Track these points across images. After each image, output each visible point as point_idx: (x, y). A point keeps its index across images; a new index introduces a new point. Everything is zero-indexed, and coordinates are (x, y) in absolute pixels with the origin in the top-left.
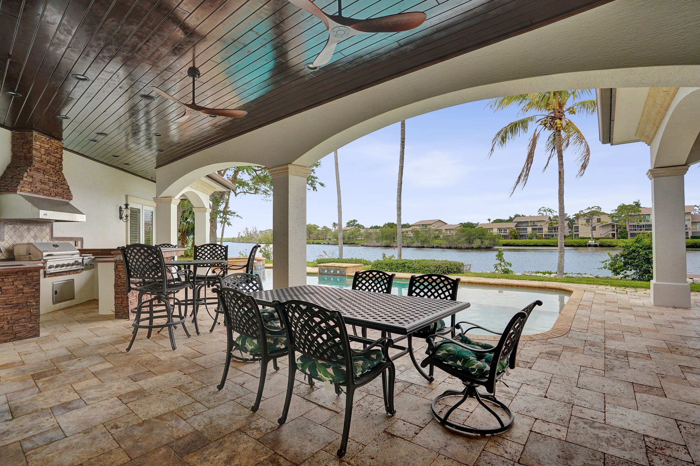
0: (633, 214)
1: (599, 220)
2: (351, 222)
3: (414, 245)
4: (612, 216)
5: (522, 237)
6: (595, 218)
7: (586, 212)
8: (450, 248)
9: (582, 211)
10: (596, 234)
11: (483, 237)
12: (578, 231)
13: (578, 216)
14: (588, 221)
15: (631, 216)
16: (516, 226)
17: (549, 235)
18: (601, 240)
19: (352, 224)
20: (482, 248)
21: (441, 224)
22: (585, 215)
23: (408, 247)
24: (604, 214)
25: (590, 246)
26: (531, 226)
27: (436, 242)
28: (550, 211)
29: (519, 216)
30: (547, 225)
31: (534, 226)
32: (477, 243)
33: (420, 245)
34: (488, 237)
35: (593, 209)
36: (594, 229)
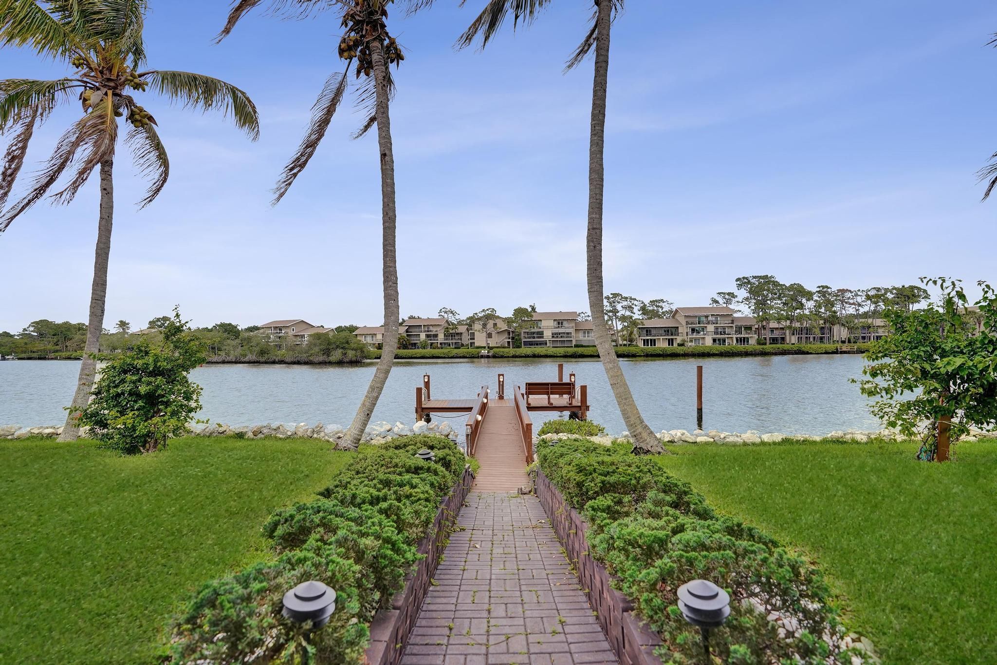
0: (526, 319)
1: (495, 325)
2: (158, 320)
3: (246, 359)
4: (508, 321)
5: (414, 345)
6: (491, 323)
7: (480, 315)
8: (298, 363)
9: (476, 314)
10: (492, 342)
11: (346, 346)
12: (474, 339)
13: (472, 320)
14: (484, 326)
15: (524, 321)
16: (407, 331)
17: (445, 344)
18: (495, 350)
19: (159, 323)
20: (344, 362)
21: (305, 326)
22: (480, 319)
23: (236, 362)
24: (498, 317)
25: (482, 357)
26: (425, 331)
27: (281, 353)
28: (452, 312)
29: (414, 318)
30: (443, 331)
31: (428, 331)
32: (336, 355)
33: (253, 358)
34: (352, 345)
35: (487, 312)
36: (490, 336)
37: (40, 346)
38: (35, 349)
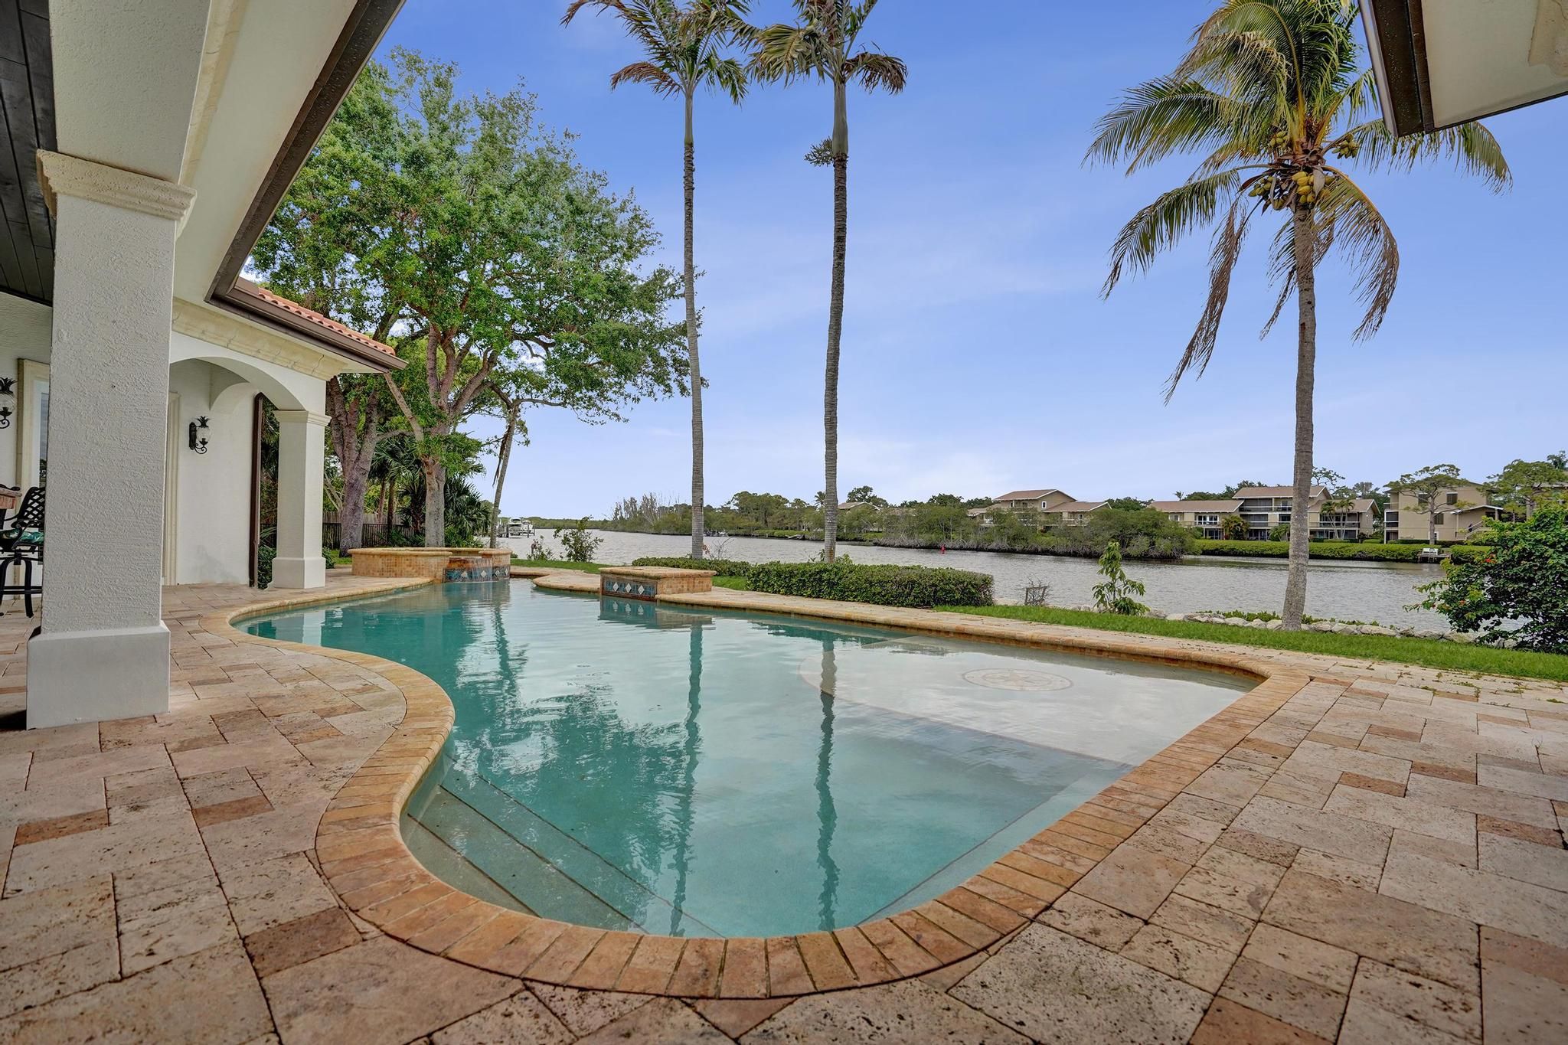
0: (1546, 485)
1: (1452, 500)
2: (859, 491)
3: (993, 545)
4: (1489, 490)
5: (1255, 534)
6: (1443, 493)
7: (1417, 478)
8: (1074, 555)
9: (1408, 476)
10: (1443, 533)
11: (1156, 531)
12: (1396, 525)
13: (1396, 489)
14: (1423, 500)
15: (1539, 489)
16: (1241, 509)
17: (1321, 532)
18: (1456, 547)
19: (859, 495)
20: (1151, 557)
21: (1060, 500)
22: (1414, 486)
23: (978, 549)
24: (1465, 483)
25: (1425, 560)
26: (1278, 510)
27: (1045, 541)
28: (1327, 475)
29: (1251, 485)
30: (1319, 510)
31: (1284, 509)
32: (1140, 545)
33: (1005, 545)
34: (1166, 531)
35: (1436, 472)
36: (1438, 519)
37: (745, 522)
38: (741, 525)
